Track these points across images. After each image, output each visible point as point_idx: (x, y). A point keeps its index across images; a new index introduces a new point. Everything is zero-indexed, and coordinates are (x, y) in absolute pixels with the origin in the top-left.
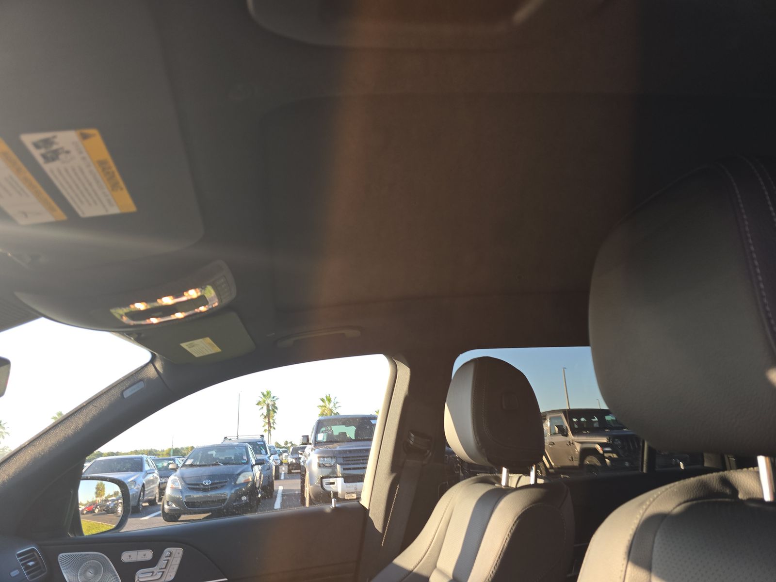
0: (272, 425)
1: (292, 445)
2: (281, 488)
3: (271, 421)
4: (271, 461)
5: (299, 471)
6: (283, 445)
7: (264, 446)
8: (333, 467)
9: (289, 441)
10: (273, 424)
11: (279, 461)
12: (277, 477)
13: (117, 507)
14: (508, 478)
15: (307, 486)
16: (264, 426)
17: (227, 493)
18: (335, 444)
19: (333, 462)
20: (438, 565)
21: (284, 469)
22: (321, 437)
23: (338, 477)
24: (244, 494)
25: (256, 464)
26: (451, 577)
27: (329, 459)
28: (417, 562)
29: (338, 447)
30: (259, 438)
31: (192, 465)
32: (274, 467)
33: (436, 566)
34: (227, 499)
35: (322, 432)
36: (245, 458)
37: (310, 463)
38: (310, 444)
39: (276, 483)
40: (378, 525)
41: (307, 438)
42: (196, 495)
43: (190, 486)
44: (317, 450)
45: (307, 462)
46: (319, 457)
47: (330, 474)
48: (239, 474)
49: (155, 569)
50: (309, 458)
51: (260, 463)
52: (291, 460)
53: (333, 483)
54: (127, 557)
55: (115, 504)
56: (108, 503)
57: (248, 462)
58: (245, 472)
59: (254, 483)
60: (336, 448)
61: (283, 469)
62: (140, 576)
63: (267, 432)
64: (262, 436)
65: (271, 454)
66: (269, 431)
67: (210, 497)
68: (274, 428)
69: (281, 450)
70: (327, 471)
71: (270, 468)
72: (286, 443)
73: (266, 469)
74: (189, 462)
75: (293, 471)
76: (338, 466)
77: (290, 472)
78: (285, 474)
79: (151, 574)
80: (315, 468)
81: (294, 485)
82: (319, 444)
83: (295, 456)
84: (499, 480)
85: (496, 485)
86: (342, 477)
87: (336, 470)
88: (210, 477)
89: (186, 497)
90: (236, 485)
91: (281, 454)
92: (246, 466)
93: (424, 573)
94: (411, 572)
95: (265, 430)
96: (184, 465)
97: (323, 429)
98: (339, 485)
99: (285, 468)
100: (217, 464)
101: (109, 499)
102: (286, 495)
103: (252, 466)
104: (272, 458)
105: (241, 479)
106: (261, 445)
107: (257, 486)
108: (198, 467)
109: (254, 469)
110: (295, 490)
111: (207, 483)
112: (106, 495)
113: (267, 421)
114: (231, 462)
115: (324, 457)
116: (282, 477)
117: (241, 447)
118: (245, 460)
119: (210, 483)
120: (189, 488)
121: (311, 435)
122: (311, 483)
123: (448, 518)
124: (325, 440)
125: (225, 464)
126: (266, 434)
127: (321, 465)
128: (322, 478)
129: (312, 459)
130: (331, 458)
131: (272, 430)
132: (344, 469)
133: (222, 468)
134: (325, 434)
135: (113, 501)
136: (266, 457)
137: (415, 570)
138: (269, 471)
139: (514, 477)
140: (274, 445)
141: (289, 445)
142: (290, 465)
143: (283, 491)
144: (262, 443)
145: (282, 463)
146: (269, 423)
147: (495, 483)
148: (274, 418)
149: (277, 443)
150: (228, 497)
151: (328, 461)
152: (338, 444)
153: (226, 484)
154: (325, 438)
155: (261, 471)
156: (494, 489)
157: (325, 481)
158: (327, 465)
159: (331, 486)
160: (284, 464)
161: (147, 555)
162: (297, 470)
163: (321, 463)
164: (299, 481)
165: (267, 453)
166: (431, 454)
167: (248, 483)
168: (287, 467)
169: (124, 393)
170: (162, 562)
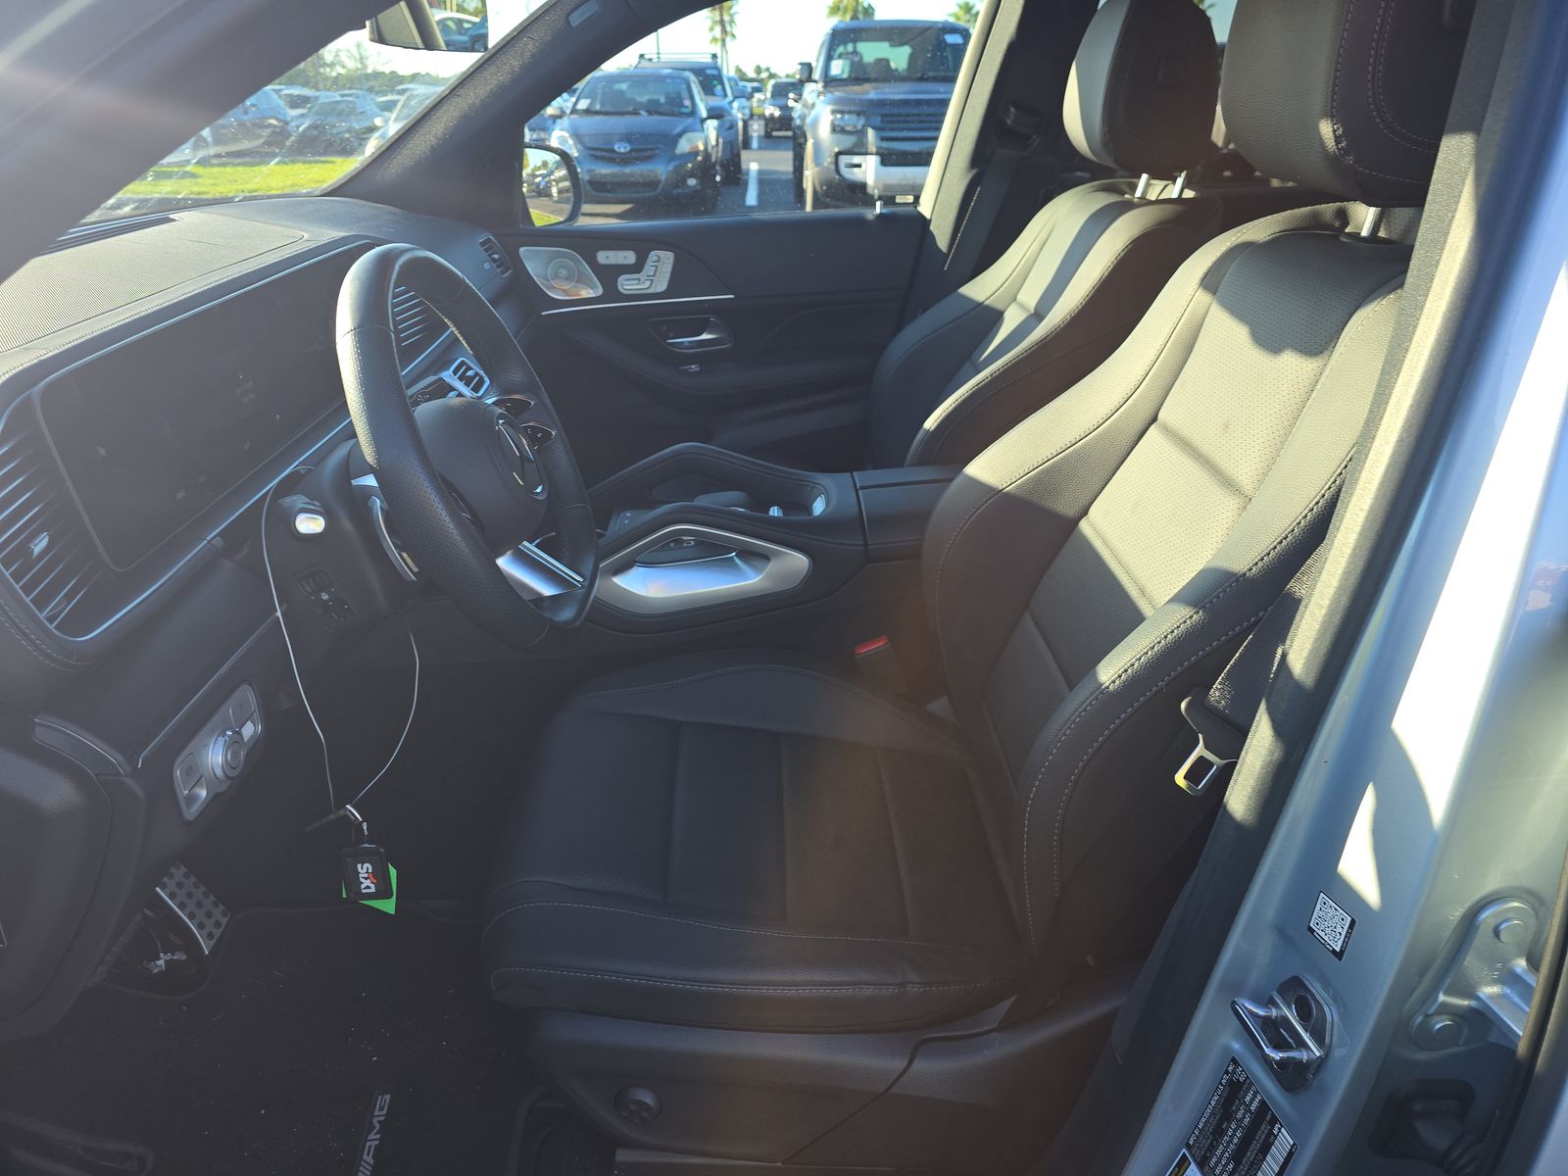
0: (728, 28)
1: (772, 76)
2: (754, 167)
3: (726, 18)
4: (734, 111)
5: (790, 133)
6: (752, 74)
7: (719, 78)
8: (861, 134)
9: (763, 67)
10: (731, 26)
11: (747, 112)
12: (746, 144)
13: (550, 187)
14: (1148, 185)
15: (809, 167)
16: (711, 29)
17: (660, 170)
18: (867, 86)
19: (862, 122)
20: (1020, 297)
21: (757, 129)
22: (838, 68)
23: (867, 154)
24: (692, 175)
25: (709, 118)
26: (1032, 311)
27: (854, 117)
28: (991, 292)
29: (871, 92)
30: (708, 59)
31: (588, 112)
32: (740, 124)
33: (1015, 300)
34: (659, 181)
35: (840, 56)
36: (687, 102)
37: (815, 123)
38: (815, 81)
39: (744, 155)
40: (942, 241)
41: (808, 68)
42: (605, 170)
43: (593, 153)
44: (829, 96)
45: (808, 120)
46: (834, 112)
47: (853, 147)
48: (680, 135)
49: (642, 276)
50: (813, 113)
51: (716, 114)
52: (773, 111)
53: (859, 166)
54: (605, 257)
55: (547, 183)
56: (538, 180)
57: (693, 112)
58: (689, 131)
59: (707, 155)
60: (868, 93)
61: (755, 127)
62: (625, 283)
63: (719, 44)
64: (714, 56)
65: (736, 98)
66: (723, 41)
67: (631, 175)
68: (734, 36)
69: (749, 85)
70: (848, 141)
71: (733, 126)
72: (758, 70)
73: (727, 126)
74: (583, 104)
75: (775, 133)
76: (871, 133)
77: (768, 136)
78: (759, 137)
79: (636, 282)
80: (824, 131)
81: (781, 161)
82: (834, 83)
83: (782, 102)
84: (1134, 187)
85: (1127, 196)
86: (877, 154)
87: (865, 140)
88: (627, 137)
89: (589, 171)
90: (674, 157)
91: (750, 97)
92: (690, 120)
93: (999, 306)
94: (980, 304)
95: (715, 40)
96: (574, 111)
97: (841, 49)
98: (869, 170)
99: (759, 125)
100: (635, 113)
101: (538, 173)
102: (765, 181)
103: (703, 121)
104: (736, 105)
105: (683, 146)
106: (713, 76)
107: (713, 159)
108: (601, 117)
109: (705, 126)
110: (783, 173)
111: (622, 148)
112: (531, 166)
113: (718, 18)
114: (660, 110)
115: (842, 112)
116: (755, 144)
117: (678, 81)
118: (687, 107)
119: (628, 149)
120: (592, 156)
121: (818, 61)
122: (817, 161)
123: (1045, 237)
124: (845, 76)
125: (650, 113)
126: (717, 49)
127: (837, 129)
128: (838, 154)
129: (819, 113)
130: (859, 114)
131: (728, 39)
132: (883, 139)
133: (644, 121)
134: (848, 62)
135: (544, 176)
136: (724, 103)
137: (985, 303)
138: (732, 131)
139: (1158, 185)
140: (736, 77)
141: (764, 75)
142: (770, 122)
143: (760, 172)
144: (715, 72)
145: (752, 116)
146: (722, 22)
147: (1126, 193)
148: (732, 11)
149: (739, 70)
150: (663, 178)
151: (852, 121)
152: (874, 85)
153: (658, 151)
154: (847, 70)
155: (719, 129)
156: (1120, 202)
157: (844, 159)
158: (848, 128)
159: (856, 170)
160: (755, 117)
161: (628, 257)
162: (786, 132)
163: (837, 123)
164: (789, 155)
165: (726, 95)
166: (1038, 141)
167: (696, 153)
168: (762, 123)
169: (570, 19)
170: (649, 269)
